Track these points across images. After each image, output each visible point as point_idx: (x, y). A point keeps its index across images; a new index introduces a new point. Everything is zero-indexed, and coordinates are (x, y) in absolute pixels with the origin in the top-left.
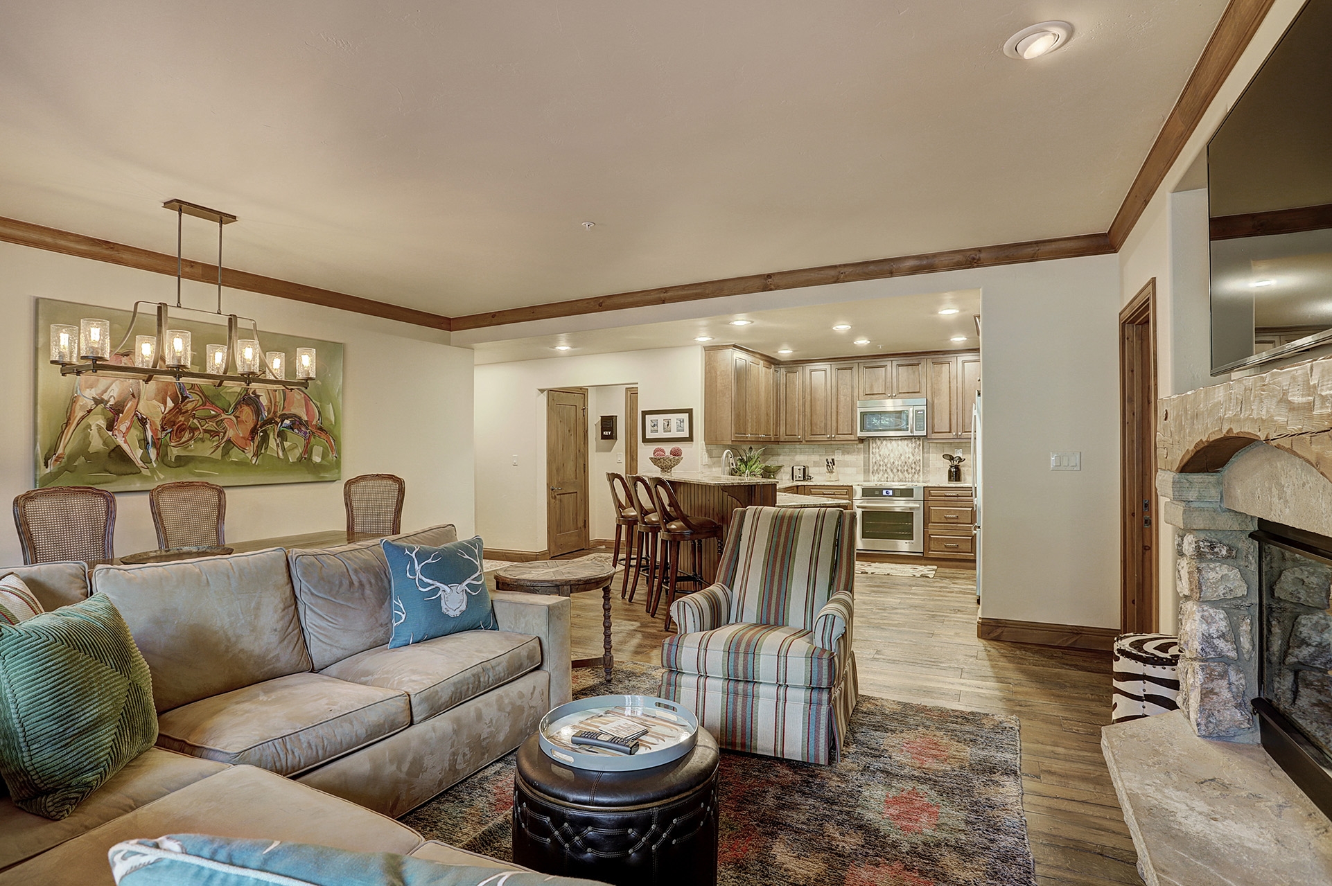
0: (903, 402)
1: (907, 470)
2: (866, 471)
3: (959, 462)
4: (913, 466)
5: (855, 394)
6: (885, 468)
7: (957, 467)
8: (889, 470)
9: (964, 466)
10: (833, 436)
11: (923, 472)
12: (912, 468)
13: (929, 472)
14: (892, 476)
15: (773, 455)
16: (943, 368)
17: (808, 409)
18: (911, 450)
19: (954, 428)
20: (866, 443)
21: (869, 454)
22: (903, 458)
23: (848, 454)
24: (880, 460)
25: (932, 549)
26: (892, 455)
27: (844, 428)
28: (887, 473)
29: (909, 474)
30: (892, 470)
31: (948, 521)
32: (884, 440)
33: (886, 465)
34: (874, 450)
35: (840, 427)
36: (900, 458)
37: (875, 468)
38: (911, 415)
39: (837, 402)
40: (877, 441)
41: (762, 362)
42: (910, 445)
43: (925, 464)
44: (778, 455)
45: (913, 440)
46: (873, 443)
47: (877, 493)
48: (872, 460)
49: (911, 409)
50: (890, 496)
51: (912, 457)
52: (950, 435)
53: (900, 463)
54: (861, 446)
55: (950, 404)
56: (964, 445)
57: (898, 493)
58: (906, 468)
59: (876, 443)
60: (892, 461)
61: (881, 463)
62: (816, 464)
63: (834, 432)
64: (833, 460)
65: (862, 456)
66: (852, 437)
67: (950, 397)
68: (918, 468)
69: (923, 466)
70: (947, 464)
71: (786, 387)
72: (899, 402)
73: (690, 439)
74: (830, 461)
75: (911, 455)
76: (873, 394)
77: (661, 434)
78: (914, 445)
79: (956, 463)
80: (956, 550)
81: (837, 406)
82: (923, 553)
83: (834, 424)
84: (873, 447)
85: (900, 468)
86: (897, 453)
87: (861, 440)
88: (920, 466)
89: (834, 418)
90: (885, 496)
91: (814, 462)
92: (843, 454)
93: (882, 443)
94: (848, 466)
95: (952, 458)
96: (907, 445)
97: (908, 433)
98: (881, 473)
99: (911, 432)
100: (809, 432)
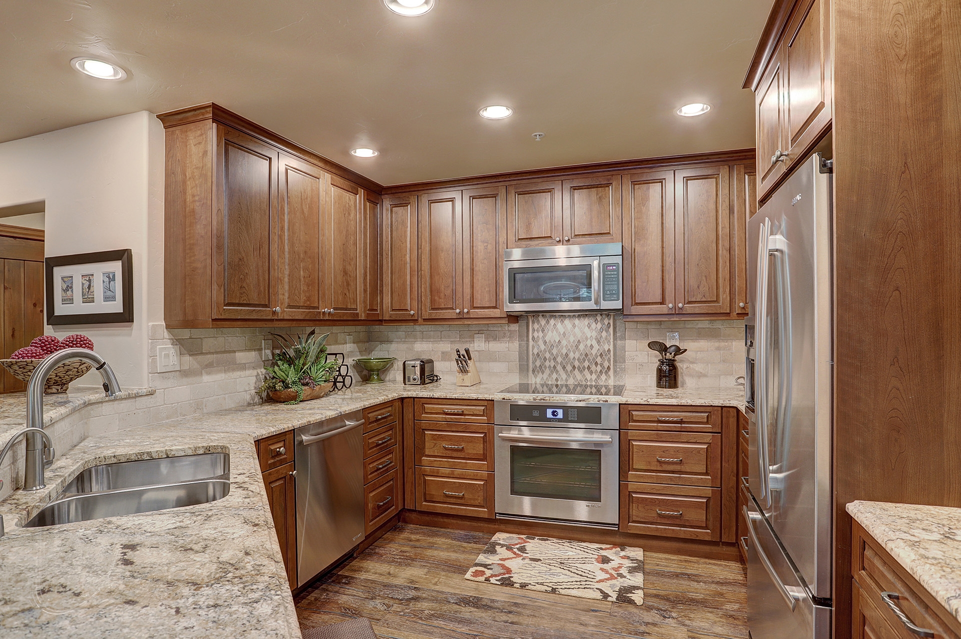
0: (582, 251)
1: (589, 368)
2: (523, 368)
3: (675, 355)
4: (599, 360)
5: (502, 239)
6: (552, 364)
7: (672, 365)
8: (559, 368)
9: (682, 361)
10: (466, 310)
11: (615, 371)
12: (596, 364)
13: (623, 370)
14: (564, 376)
15: (382, 342)
16: (651, 190)
17: (426, 266)
18: (594, 334)
19: (669, 296)
20: (523, 322)
21: (528, 340)
22: (581, 347)
23: (495, 339)
24: (545, 350)
25: (635, 518)
26: (564, 343)
27: (483, 297)
28: (557, 372)
29: (591, 373)
30: (564, 368)
31: (662, 467)
32: (551, 317)
33: (555, 359)
34: (536, 334)
35: (478, 296)
36: (577, 347)
37: (538, 363)
38: (595, 274)
39: (472, 253)
40: (540, 318)
41: (328, 176)
42: (593, 325)
43: (619, 358)
44: (389, 341)
45: (599, 318)
46: (533, 323)
47: (536, 414)
48: (533, 350)
49: (595, 263)
50: (560, 420)
51: (596, 346)
52: (663, 309)
53: (577, 355)
54: (514, 327)
55: (663, 253)
56: (682, 325)
57: (573, 415)
58: (586, 364)
59: (538, 322)
60: (564, 351)
61: (547, 355)
62: (445, 356)
63: (467, 303)
64: (467, 351)
65: (516, 344)
66: (496, 313)
67: (662, 242)
68: (606, 364)
69: (615, 361)
70: (653, 359)
71: (392, 231)
72: (576, 250)
73: (126, 316)
74: (463, 352)
75: (594, 343)
76: (531, 239)
77: (79, 308)
78: (599, 325)
79: (669, 356)
80: (678, 522)
81: (472, 260)
82: (618, 525)
83: (467, 290)
84: (534, 330)
85: (577, 364)
86: (572, 339)
87: (514, 318)
88: (609, 361)
89: (467, 280)
90: (550, 420)
91: (443, 353)
92: (487, 340)
93: (548, 322)
94: (495, 360)
95: (663, 349)
96: (589, 326)
97: (591, 305)
98: (547, 371)
99: (597, 303)
100: (428, 304)
